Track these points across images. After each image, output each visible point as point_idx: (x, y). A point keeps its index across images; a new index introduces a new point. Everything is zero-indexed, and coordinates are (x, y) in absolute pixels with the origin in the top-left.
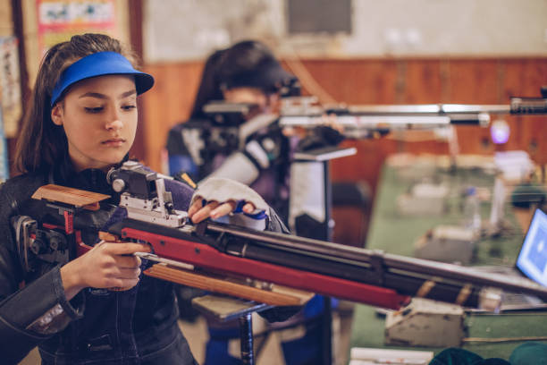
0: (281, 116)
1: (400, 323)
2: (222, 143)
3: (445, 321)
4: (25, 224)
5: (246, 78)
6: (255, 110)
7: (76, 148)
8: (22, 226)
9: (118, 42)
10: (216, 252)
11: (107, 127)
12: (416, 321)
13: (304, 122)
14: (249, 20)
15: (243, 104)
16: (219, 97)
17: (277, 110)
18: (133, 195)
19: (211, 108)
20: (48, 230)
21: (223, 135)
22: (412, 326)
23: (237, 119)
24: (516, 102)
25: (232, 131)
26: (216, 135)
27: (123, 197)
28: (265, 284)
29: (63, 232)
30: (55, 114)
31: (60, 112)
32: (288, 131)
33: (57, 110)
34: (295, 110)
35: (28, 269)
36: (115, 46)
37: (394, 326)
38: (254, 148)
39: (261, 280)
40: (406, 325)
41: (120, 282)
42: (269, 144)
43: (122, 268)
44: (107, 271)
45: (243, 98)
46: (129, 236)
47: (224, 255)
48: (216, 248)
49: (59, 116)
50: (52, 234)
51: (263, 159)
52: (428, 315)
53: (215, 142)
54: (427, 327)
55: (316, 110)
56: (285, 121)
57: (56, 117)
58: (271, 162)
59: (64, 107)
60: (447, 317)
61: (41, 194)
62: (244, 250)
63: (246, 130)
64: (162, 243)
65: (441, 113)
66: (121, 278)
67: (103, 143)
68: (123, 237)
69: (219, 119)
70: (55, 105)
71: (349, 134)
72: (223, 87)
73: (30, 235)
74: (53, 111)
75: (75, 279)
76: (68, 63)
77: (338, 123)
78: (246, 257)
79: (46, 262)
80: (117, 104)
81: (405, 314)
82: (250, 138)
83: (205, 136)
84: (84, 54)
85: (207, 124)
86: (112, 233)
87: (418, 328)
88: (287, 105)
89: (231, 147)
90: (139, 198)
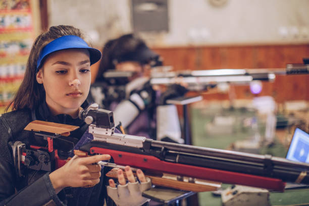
0: (151, 78)
1: (232, 199)
2: (116, 95)
3: (259, 197)
4: (19, 146)
5: (128, 56)
6: (135, 75)
7: (50, 98)
8: (17, 148)
9: (79, 30)
10: (158, 160)
11: (70, 84)
12: (241, 197)
13: (165, 81)
14: (109, 25)
15: (127, 71)
16: (112, 68)
17: (148, 75)
18: (98, 126)
19: (109, 74)
20: (36, 150)
21: (116, 91)
22: (239, 200)
23: (124, 81)
24: (290, 67)
25: (121, 88)
26: (111, 90)
27: (90, 128)
28: (191, 179)
29: (47, 151)
30: (39, 77)
31: (42, 75)
32: (156, 88)
33: (40, 74)
34: (160, 75)
35: (21, 175)
36: (77, 32)
37: (228, 201)
38: (135, 98)
39: (188, 176)
40: (235, 200)
41: (90, 182)
42: (145, 94)
43: (91, 173)
44: (84, 176)
45: (128, 68)
46: (95, 152)
47: (164, 162)
48: (158, 158)
49: (41, 78)
50: (39, 153)
51: (141, 104)
52: (248, 193)
53: (111, 95)
54: (248, 201)
55: (172, 74)
56: (155, 81)
57: (39, 79)
58: (146, 105)
59: (43, 71)
60: (259, 194)
61: (31, 126)
62: (177, 159)
63: (130, 87)
64: (120, 156)
65: (247, 74)
66: (91, 179)
67: (67, 95)
68: (92, 153)
69: (113, 82)
70: (38, 71)
71: (191, 88)
72: (115, 62)
73: (21, 154)
74: (38, 74)
75: (60, 183)
76: (46, 43)
77: (184, 82)
78: (179, 162)
79: (34, 170)
80: (77, 69)
81: (234, 193)
82: (133, 92)
83: (105, 91)
84: (57, 37)
85: (105, 84)
86: (83, 151)
87: (242, 202)
88: (155, 71)
89: (122, 97)
90: (102, 127)
